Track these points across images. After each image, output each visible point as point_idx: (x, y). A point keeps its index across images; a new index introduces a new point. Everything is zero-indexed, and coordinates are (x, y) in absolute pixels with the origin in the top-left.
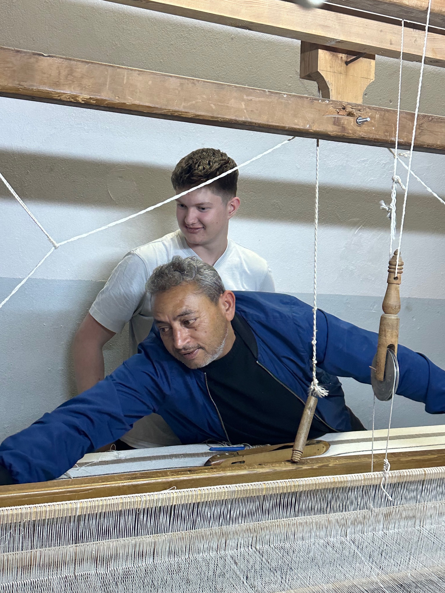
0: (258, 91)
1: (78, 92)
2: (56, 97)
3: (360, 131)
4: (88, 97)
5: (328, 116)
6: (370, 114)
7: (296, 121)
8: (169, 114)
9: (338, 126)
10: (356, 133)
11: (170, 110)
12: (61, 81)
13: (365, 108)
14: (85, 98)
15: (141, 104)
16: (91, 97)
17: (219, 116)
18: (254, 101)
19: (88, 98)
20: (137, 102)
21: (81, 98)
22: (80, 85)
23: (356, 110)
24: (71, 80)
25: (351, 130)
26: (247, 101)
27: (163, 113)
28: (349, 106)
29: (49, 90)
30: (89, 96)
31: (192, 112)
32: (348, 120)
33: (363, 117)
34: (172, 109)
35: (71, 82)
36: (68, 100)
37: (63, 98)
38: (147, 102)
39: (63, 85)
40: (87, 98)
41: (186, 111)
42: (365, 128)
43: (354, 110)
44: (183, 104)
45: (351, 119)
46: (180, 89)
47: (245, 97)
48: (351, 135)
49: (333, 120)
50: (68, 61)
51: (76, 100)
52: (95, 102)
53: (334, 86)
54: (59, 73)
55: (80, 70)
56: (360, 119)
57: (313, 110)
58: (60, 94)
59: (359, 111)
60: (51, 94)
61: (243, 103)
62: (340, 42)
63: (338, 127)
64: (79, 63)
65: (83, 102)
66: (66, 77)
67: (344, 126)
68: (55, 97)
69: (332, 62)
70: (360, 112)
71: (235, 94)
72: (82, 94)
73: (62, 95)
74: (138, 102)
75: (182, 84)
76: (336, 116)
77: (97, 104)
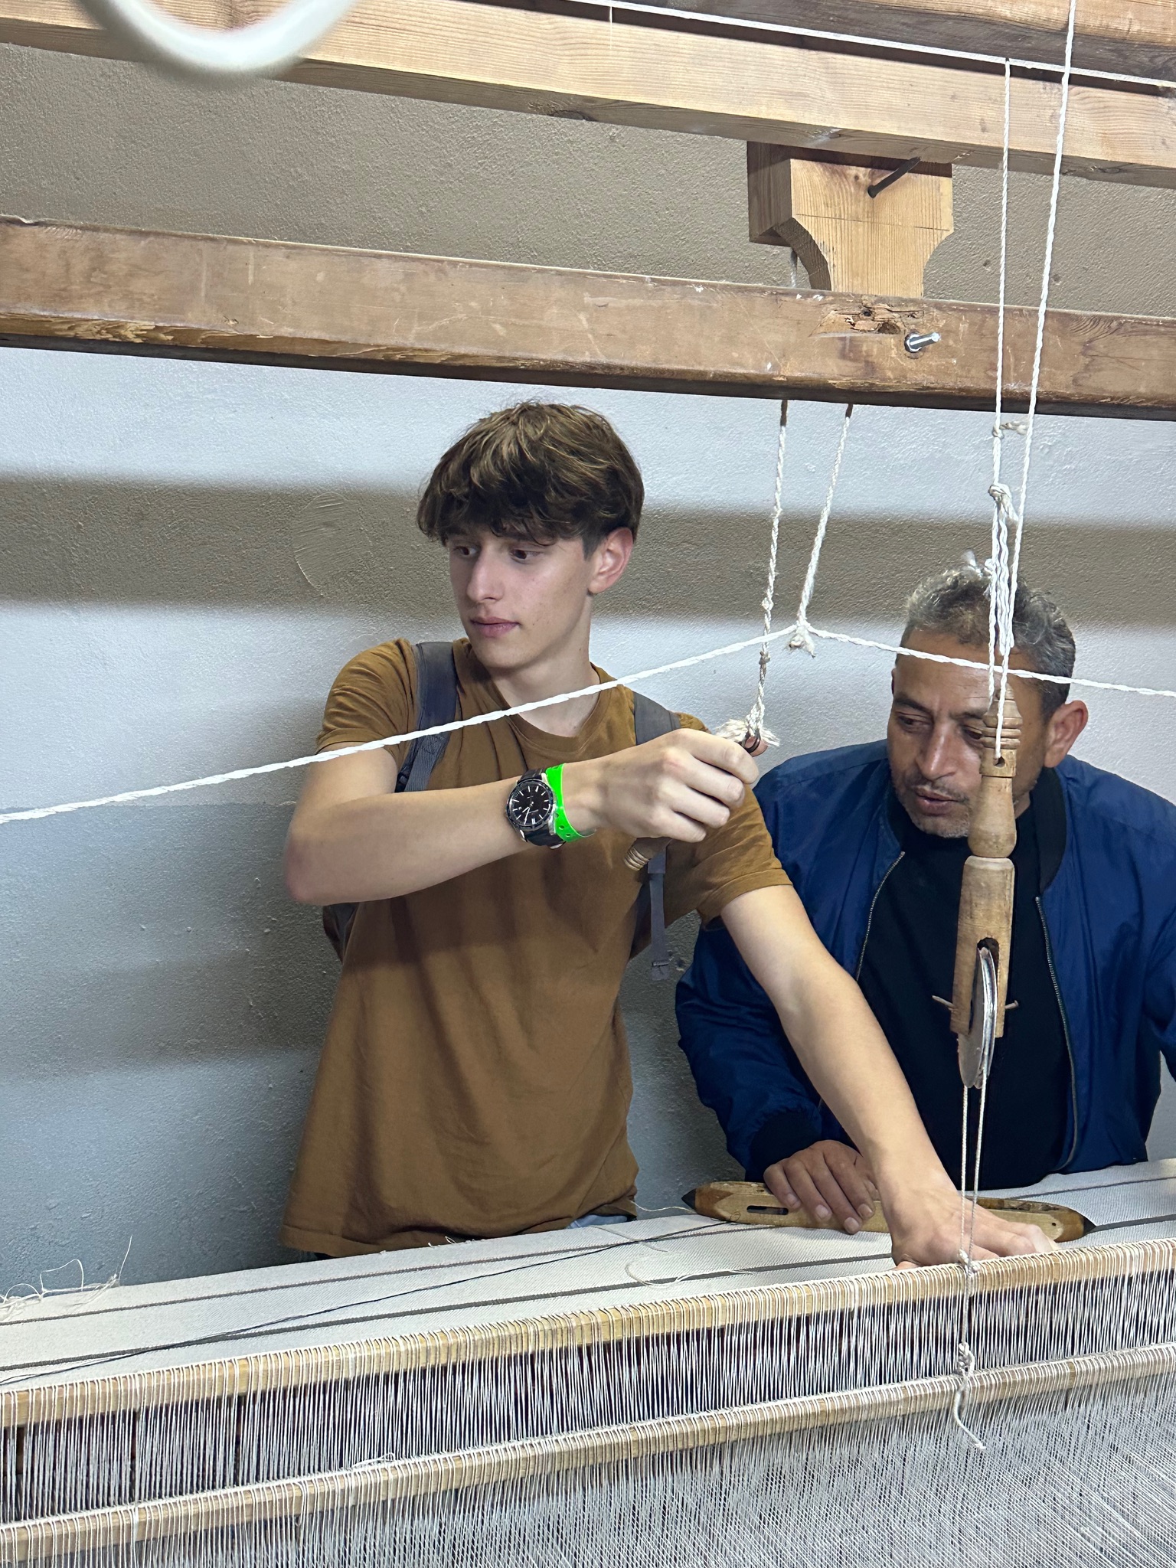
0: (624, 281)
1: (122, 314)
2: (63, 330)
3: (916, 372)
4: (149, 325)
5: (826, 336)
6: (941, 324)
7: (735, 355)
8: (380, 357)
9: (855, 360)
10: (905, 377)
11: (381, 346)
12: (73, 287)
13: (927, 309)
14: (142, 330)
15: (300, 334)
16: (161, 324)
17: (519, 354)
18: (615, 308)
19: (152, 328)
20: (286, 331)
21: (133, 329)
22: (128, 296)
23: (902, 314)
24: (101, 284)
25: (892, 369)
26: (596, 311)
27: (363, 357)
28: (882, 305)
29: (42, 314)
30: (153, 323)
31: (442, 349)
32: (880, 343)
33: (924, 331)
34: (385, 343)
35: (101, 289)
36: (98, 337)
37: (81, 332)
38: (315, 329)
39: (81, 297)
40: (148, 328)
41: (426, 346)
42: (931, 361)
43: (895, 315)
44: (416, 328)
45: (890, 339)
46: (403, 288)
47: (587, 299)
48: (893, 383)
49: (840, 344)
50: (89, 233)
51: (120, 336)
52: (170, 338)
53: (839, 256)
54: (68, 267)
55: (123, 256)
56: (914, 339)
57: (779, 321)
58: (73, 323)
59: (910, 318)
60: (47, 325)
61: (582, 317)
62: (840, 136)
63: (855, 364)
64: (118, 236)
65: (139, 341)
66: (88, 278)
67: (870, 359)
68: (61, 330)
69: (831, 190)
70: (915, 321)
71: (558, 293)
72: (133, 318)
73: (79, 326)
74: (291, 330)
75: (409, 276)
76: (848, 335)
77: (178, 343)
